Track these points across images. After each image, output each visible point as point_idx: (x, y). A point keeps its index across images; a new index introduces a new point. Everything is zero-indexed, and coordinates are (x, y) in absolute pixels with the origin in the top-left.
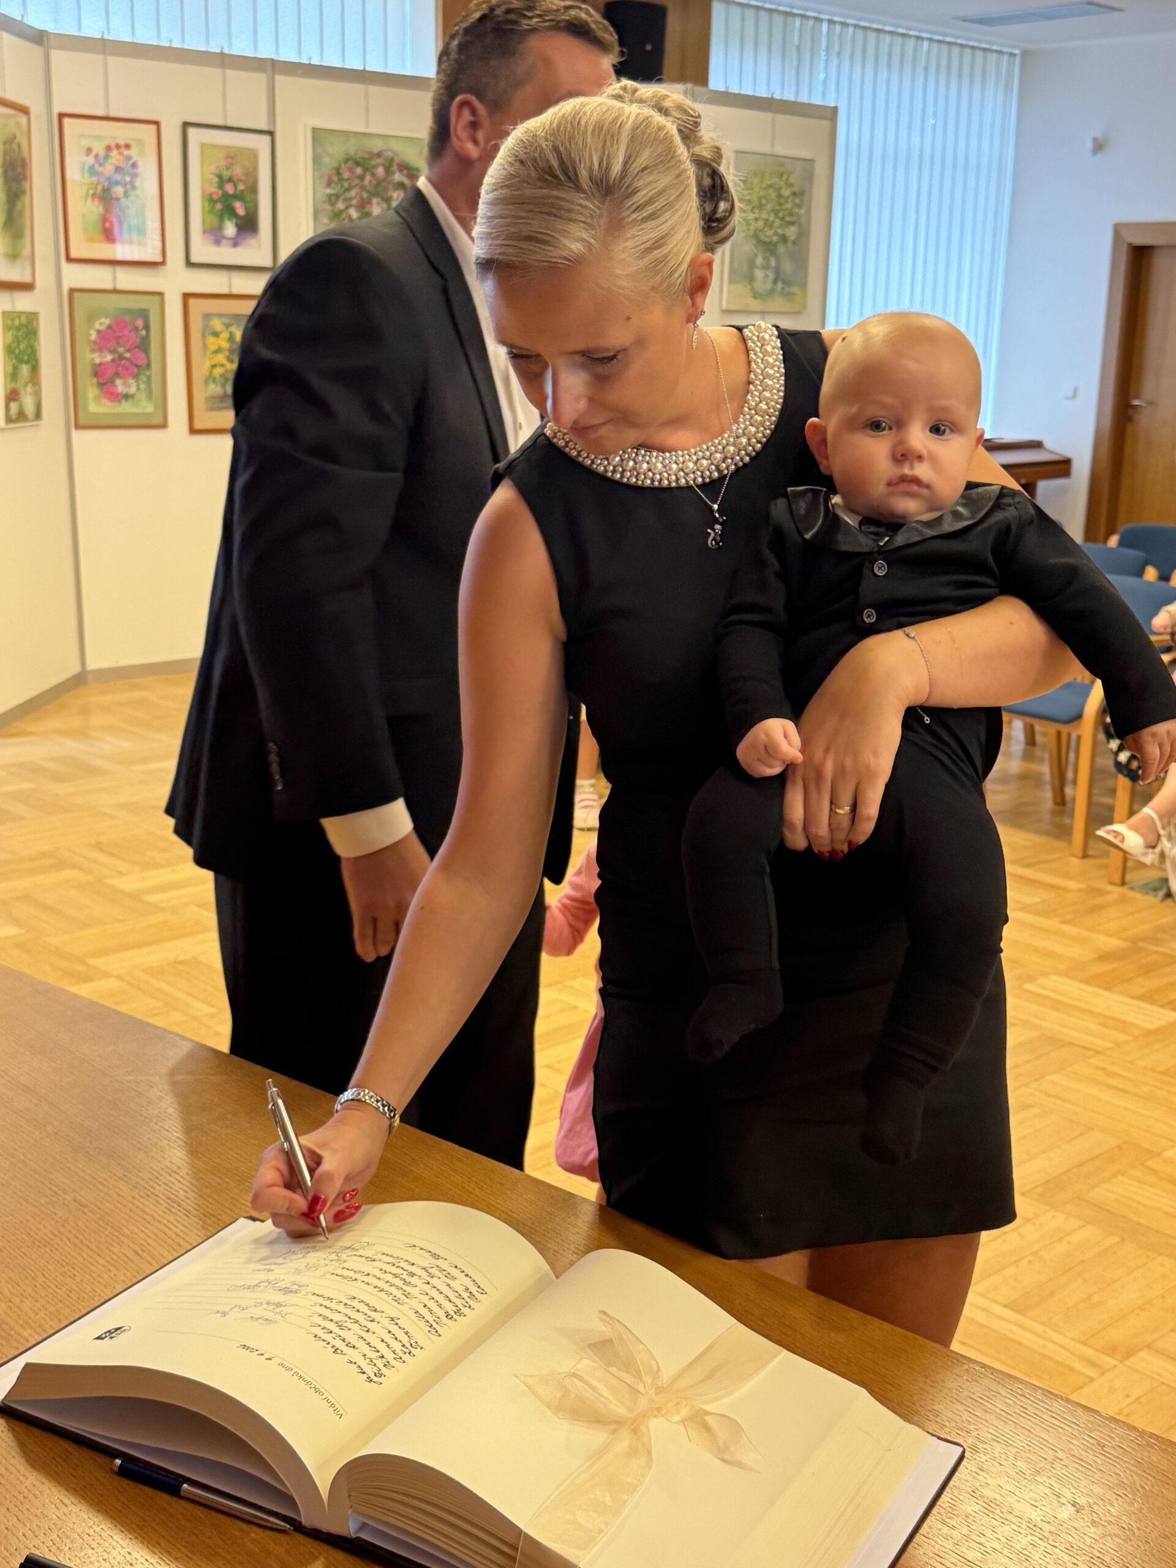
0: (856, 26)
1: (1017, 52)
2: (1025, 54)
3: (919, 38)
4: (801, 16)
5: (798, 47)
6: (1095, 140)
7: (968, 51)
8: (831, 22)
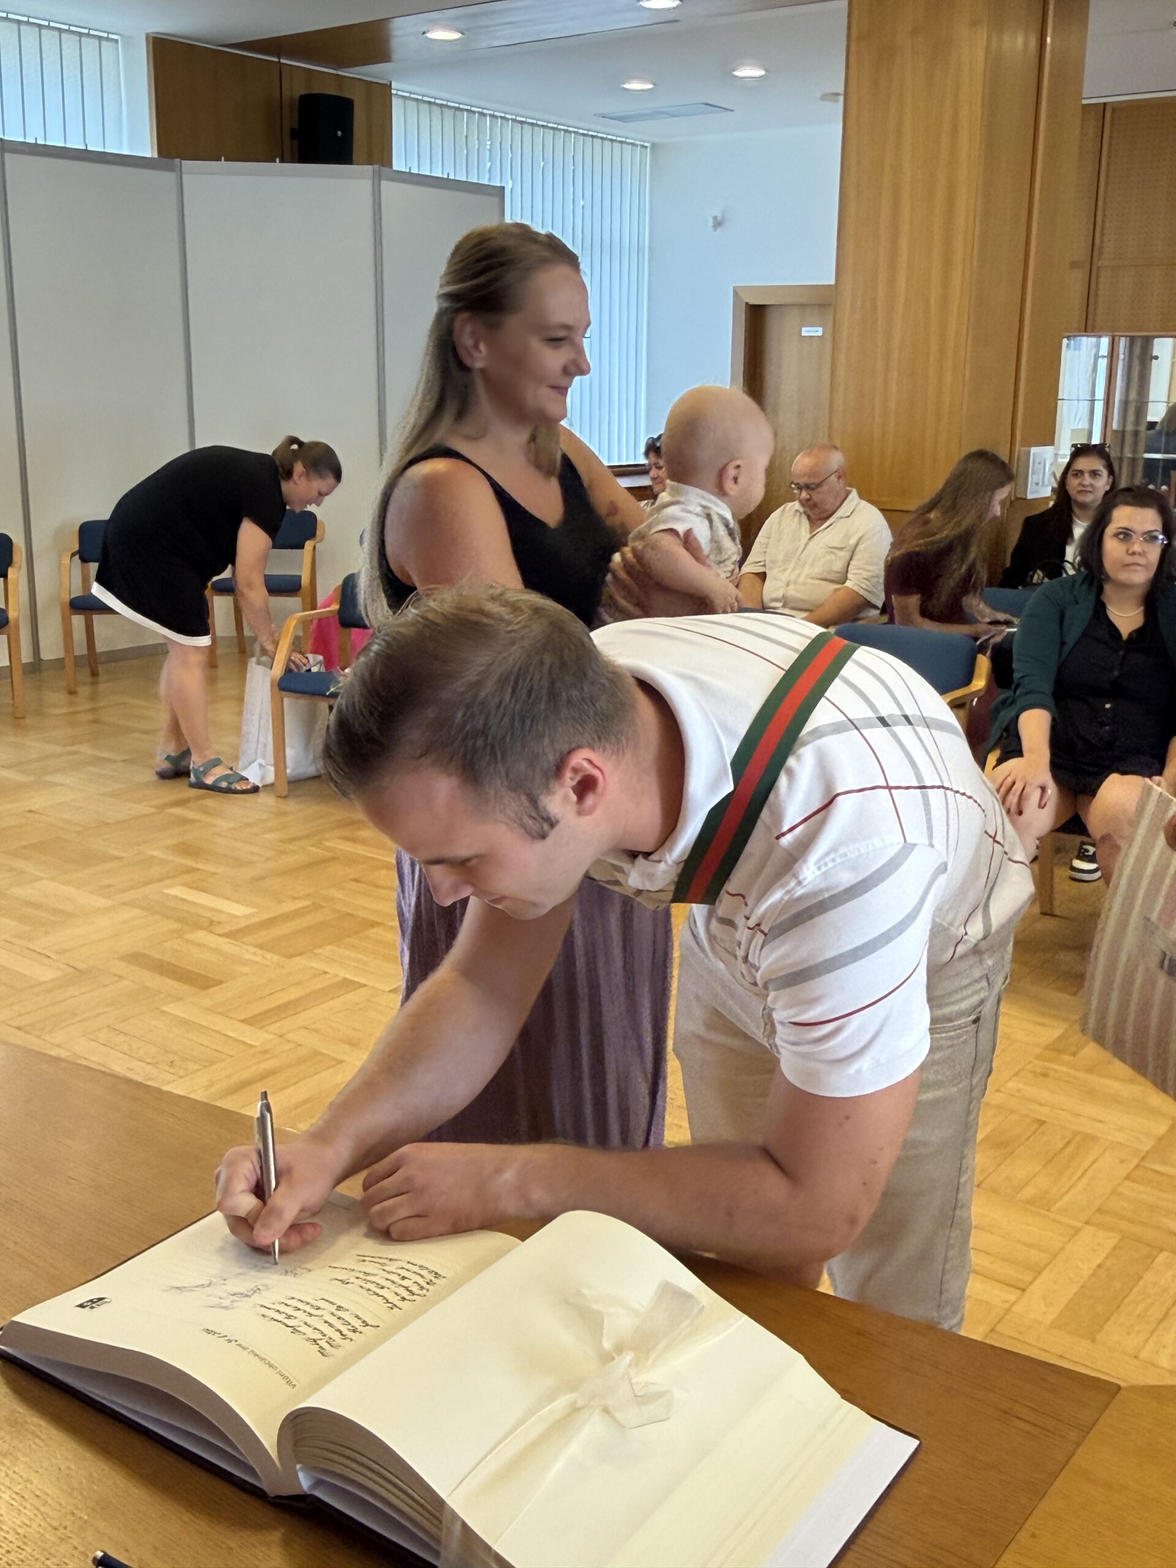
0: (512, 120)
1: (646, 144)
2: (654, 146)
3: (565, 131)
4: (467, 110)
5: (466, 137)
6: (715, 218)
7: (607, 144)
8: (492, 116)
